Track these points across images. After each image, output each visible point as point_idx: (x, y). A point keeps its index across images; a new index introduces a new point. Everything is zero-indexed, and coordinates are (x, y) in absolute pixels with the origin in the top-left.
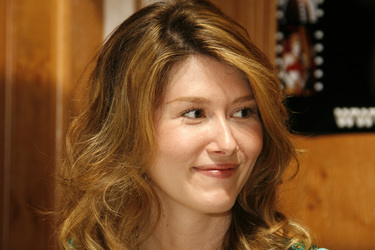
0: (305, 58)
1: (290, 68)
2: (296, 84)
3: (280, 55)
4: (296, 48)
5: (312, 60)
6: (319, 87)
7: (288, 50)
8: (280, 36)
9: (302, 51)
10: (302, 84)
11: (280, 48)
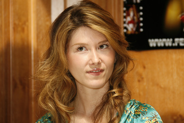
0: (135, 18)
1: (129, 23)
2: (132, 29)
3: (125, 17)
4: (132, 14)
5: (138, 19)
6: (142, 30)
7: (128, 15)
8: (125, 9)
9: (134, 15)
10: (134, 29)
11: (125, 14)
